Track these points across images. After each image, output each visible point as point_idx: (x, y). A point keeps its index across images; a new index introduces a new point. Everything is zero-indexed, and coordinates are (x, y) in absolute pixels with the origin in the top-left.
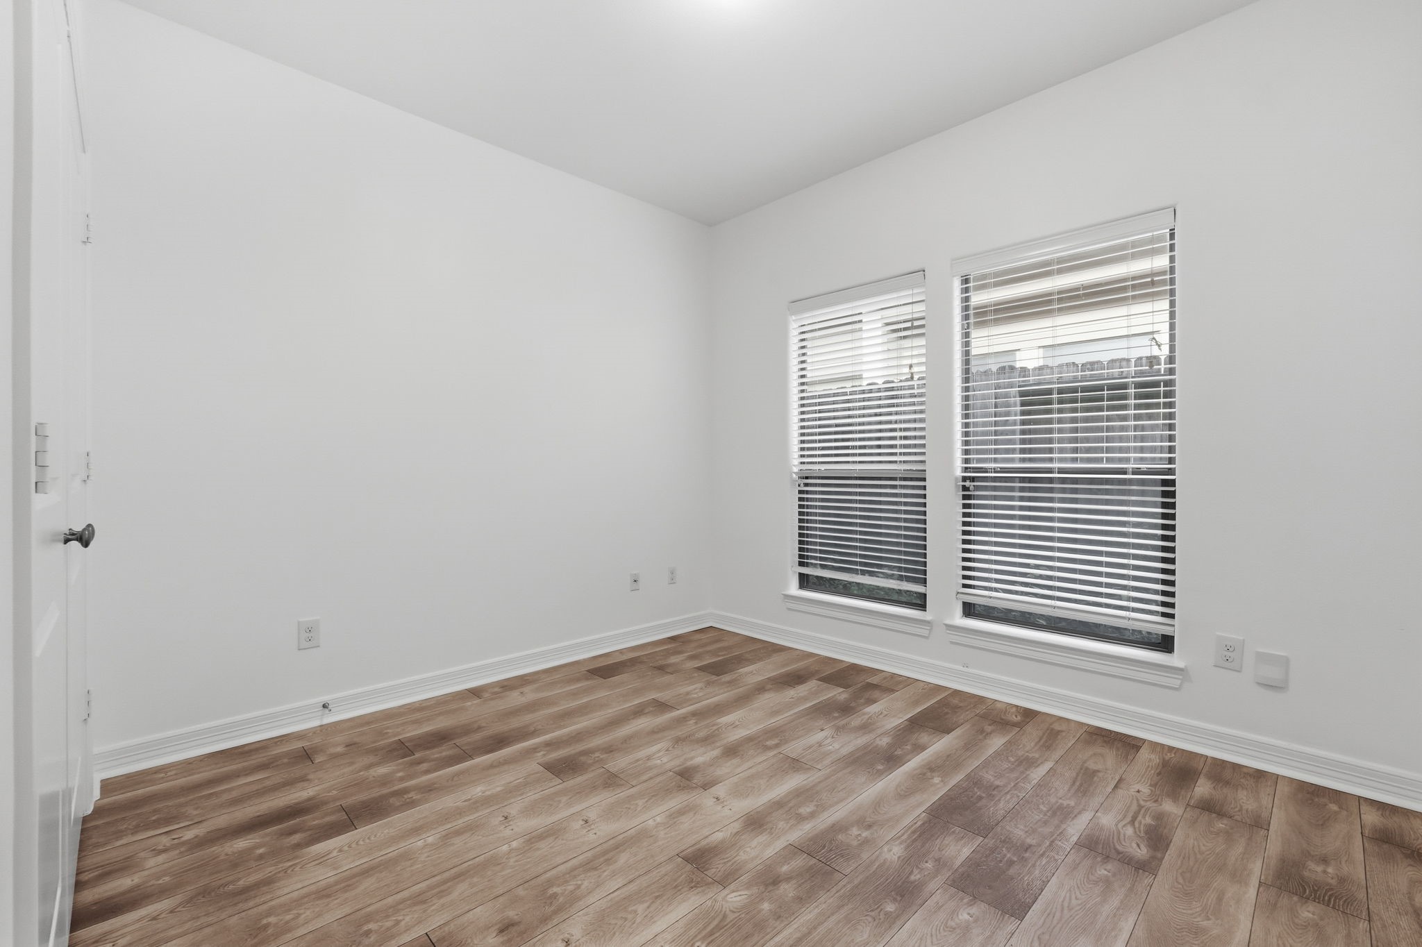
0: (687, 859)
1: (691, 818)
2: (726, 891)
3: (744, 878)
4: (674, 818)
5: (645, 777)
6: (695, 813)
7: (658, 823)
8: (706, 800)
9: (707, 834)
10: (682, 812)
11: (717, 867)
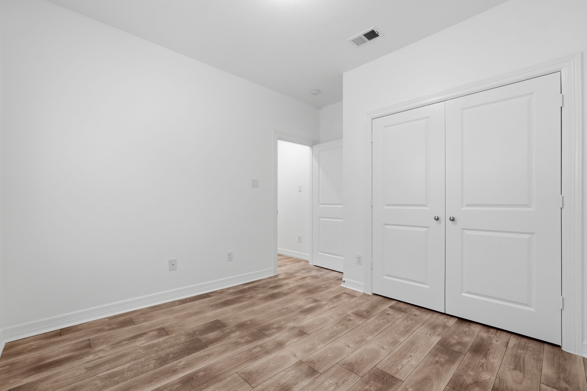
0: (305, 333)
1: (306, 347)
2: (293, 326)
3: (287, 328)
4: (313, 347)
5: (334, 369)
6: (304, 349)
7: (319, 345)
8: (300, 356)
9: (299, 341)
10: (310, 350)
11: (296, 331)
